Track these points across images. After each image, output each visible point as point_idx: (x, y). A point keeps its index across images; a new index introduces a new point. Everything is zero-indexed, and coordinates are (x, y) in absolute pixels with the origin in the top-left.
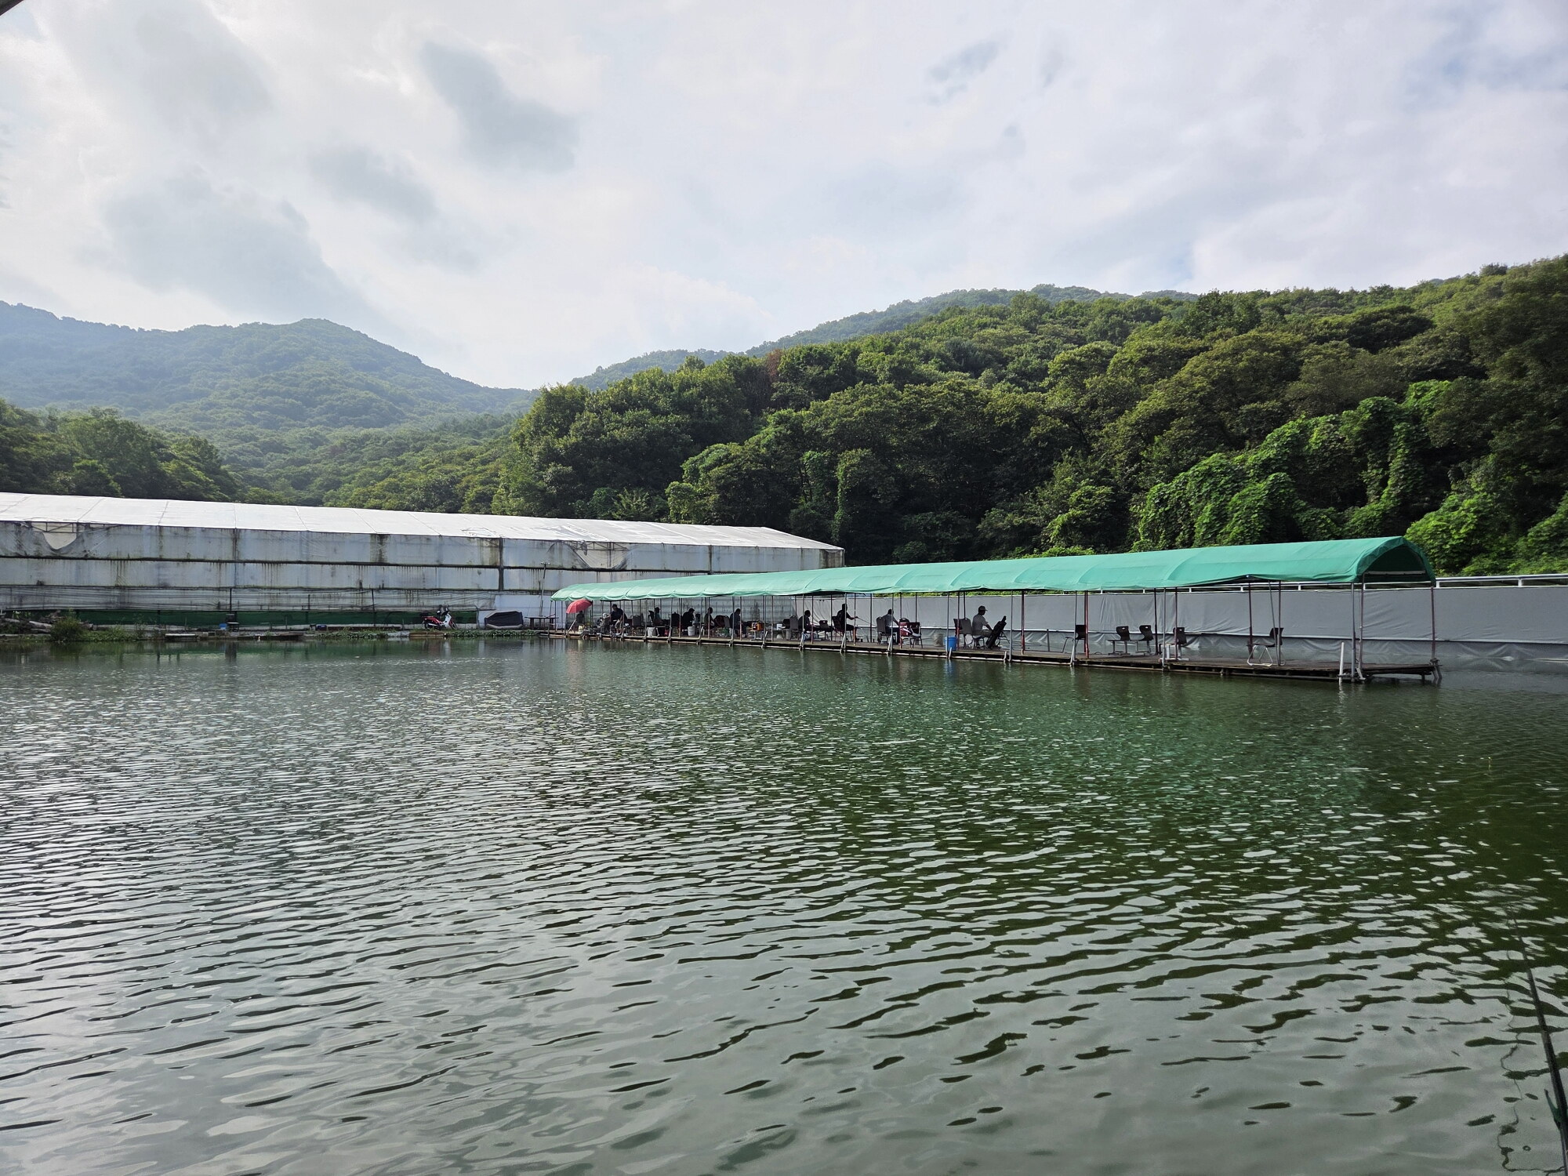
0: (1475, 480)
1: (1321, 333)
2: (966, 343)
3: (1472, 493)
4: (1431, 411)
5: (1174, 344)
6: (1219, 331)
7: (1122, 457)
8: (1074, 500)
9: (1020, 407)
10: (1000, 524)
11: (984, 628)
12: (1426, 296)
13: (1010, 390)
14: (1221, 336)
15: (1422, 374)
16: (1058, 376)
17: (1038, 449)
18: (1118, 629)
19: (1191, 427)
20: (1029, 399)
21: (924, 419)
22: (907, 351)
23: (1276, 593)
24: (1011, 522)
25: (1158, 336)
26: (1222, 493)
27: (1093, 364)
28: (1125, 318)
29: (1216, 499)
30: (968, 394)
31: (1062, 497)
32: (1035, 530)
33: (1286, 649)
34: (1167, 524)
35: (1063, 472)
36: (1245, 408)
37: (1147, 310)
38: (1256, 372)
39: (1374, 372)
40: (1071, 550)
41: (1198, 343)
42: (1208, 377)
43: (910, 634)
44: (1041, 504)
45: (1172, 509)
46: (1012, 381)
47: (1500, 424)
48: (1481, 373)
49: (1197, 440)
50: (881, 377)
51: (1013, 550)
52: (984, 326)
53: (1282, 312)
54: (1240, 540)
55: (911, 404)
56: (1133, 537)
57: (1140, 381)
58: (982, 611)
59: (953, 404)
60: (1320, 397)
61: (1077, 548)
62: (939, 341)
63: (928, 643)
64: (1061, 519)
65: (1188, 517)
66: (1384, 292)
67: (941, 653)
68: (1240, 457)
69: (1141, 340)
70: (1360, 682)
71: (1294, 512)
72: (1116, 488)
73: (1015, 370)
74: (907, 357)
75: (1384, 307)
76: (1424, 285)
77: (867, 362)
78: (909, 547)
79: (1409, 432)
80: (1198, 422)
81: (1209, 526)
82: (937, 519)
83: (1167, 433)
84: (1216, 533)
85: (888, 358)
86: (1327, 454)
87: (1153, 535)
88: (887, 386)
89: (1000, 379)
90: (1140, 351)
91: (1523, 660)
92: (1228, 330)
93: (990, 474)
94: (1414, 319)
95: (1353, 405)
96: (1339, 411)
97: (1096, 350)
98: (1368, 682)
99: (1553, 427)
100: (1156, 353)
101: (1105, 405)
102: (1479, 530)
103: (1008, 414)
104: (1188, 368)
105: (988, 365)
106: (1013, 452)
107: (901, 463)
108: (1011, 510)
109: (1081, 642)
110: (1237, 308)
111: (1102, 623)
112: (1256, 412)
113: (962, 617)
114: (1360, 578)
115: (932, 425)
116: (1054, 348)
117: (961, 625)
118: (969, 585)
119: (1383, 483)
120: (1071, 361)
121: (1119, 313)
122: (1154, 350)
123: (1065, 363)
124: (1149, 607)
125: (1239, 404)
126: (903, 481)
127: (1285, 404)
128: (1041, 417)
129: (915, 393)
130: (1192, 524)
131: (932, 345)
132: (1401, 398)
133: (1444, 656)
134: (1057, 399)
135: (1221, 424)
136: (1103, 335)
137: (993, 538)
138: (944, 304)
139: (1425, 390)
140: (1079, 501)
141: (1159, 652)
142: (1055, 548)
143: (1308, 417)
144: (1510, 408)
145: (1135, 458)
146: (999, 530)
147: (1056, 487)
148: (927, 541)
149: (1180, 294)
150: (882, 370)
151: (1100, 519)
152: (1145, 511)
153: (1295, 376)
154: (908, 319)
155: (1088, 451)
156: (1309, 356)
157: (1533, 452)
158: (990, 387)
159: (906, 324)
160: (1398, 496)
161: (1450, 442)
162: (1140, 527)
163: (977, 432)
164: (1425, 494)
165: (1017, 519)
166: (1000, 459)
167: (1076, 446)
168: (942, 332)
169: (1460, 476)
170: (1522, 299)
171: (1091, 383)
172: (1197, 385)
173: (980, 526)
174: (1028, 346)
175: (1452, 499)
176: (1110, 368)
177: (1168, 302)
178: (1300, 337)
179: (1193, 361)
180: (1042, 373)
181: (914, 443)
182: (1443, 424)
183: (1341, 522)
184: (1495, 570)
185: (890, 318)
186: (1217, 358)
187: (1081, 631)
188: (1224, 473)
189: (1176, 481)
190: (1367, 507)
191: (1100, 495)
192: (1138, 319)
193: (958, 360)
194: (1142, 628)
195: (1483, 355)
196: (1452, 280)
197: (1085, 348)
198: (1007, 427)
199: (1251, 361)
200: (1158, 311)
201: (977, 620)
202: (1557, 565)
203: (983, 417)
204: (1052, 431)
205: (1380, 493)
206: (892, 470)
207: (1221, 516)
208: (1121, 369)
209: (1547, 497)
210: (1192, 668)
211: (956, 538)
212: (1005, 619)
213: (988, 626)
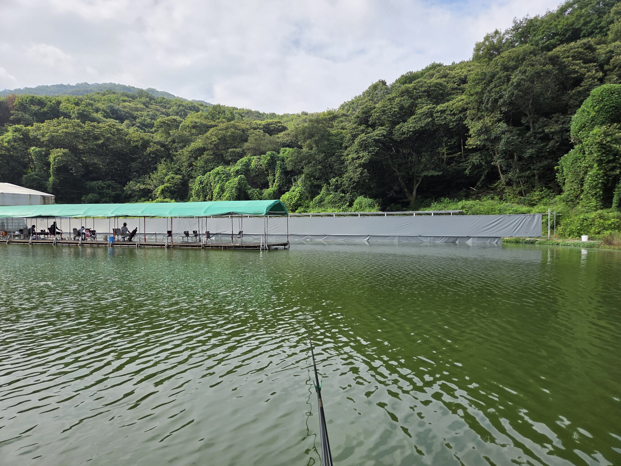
0: (299, 182)
1: (254, 126)
2: (116, 107)
3: (298, 186)
4: (287, 158)
5: (205, 122)
6: (220, 120)
7: (186, 164)
8: (166, 180)
9: (142, 139)
10: (134, 188)
11: (127, 232)
12: (285, 119)
13: (137, 131)
14: (221, 121)
15: (285, 145)
16: (158, 128)
17: (151, 157)
18: (185, 232)
19: (211, 155)
20: (146, 136)
21: (96, 138)
22: (87, 106)
23: (240, 219)
24: (139, 187)
25: (198, 118)
26: (223, 181)
27: (173, 125)
28: (185, 108)
29: (221, 183)
30: (118, 130)
31: (162, 178)
32: (150, 191)
33: (244, 239)
34: (203, 192)
35: (162, 168)
36: (230, 150)
37: (194, 107)
38: (234, 137)
39: (271, 142)
40: (165, 200)
41: (213, 123)
42: (217, 136)
43: (90, 236)
44: (152, 181)
45: (205, 186)
46: (138, 127)
47: (306, 164)
48: (301, 147)
49: (214, 160)
50: (73, 116)
51: (140, 199)
52: (125, 101)
53: (242, 117)
54: (229, 199)
55: (89, 131)
56: (190, 196)
57: (192, 134)
58: (125, 225)
59: (111, 134)
60: (255, 149)
61: (168, 200)
62: (103, 104)
63: (100, 239)
64: (161, 187)
65: (211, 189)
66: (273, 115)
67: (106, 244)
68: (228, 168)
69: (191, 118)
70: (267, 249)
71: (247, 189)
72: (184, 176)
73: (139, 122)
74: (87, 109)
75: (273, 120)
76: (285, 115)
77: (65, 108)
78: (90, 196)
79: (281, 164)
80: (214, 153)
81: (218, 193)
82: (104, 184)
83: (203, 156)
84: (221, 196)
85: (77, 108)
86: (257, 170)
87: (198, 196)
88: (76, 120)
89: (133, 125)
90: (192, 123)
91: (311, 240)
92: (224, 120)
93: (129, 166)
94: (282, 126)
95: (265, 153)
96: (260, 155)
97: (174, 119)
98: (269, 249)
99: (320, 167)
100: (198, 124)
101: (179, 143)
102: (300, 199)
103: (137, 141)
104: (210, 132)
105: (127, 118)
106: (140, 157)
107: (85, 157)
108: (139, 182)
109: (170, 238)
110: (227, 112)
111: (178, 230)
112: (234, 152)
113: (116, 228)
114: (267, 214)
115: (100, 142)
116: (157, 116)
117: (116, 231)
118: (120, 214)
119: (274, 181)
120: (164, 122)
121: (183, 106)
122: (197, 123)
123: (162, 123)
124: (197, 223)
125: (228, 148)
126: (86, 166)
127: (243, 150)
128: (151, 144)
129: (92, 126)
130: (212, 192)
131: (99, 105)
132: (279, 153)
133: (291, 240)
134: (158, 137)
135: (222, 155)
136: (177, 114)
137: (131, 194)
138: (105, 88)
139: (285, 151)
140: (169, 180)
141: (200, 241)
142: (159, 199)
143: (251, 156)
144: (309, 159)
145: (191, 165)
146: (134, 191)
147: (159, 174)
148: (99, 194)
149: (206, 103)
150: (73, 113)
151: (177, 188)
152: (195, 186)
153: (246, 140)
154: (87, 91)
155: (172, 160)
156: (251, 134)
157: (314, 174)
158: (128, 128)
159: (86, 94)
160: (278, 186)
161: (293, 169)
162: (193, 192)
163: (123, 147)
164: (285, 186)
165: (142, 186)
166: (134, 160)
167: (167, 158)
168: (104, 100)
169: (295, 180)
170: (312, 124)
171: (172, 133)
172: (213, 139)
173: (125, 188)
174: (145, 113)
175: (293, 188)
176: (180, 127)
177: (202, 105)
178: (248, 127)
179: (211, 130)
180: (152, 126)
181: (91, 149)
182: (290, 163)
183: (261, 194)
184: (304, 211)
185: (77, 89)
186: (220, 130)
187: (170, 233)
188: (223, 174)
189: (206, 175)
190: (269, 189)
191: (177, 178)
192: (191, 110)
193: (113, 114)
194: (194, 232)
195: (301, 141)
196: (293, 115)
197: (169, 118)
198: (136, 146)
199: (232, 133)
200: (198, 107)
201: (124, 229)
202: (320, 210)
203: (125, 141)
204: (157, 150)
205: (273, 185)
206: (80, 160)
207: (222, 190)
208: (185, 128)
209: (318, 189)
210: (212, 247)
211: (113, 193)
212: (136, 228)
213: (129, 232)
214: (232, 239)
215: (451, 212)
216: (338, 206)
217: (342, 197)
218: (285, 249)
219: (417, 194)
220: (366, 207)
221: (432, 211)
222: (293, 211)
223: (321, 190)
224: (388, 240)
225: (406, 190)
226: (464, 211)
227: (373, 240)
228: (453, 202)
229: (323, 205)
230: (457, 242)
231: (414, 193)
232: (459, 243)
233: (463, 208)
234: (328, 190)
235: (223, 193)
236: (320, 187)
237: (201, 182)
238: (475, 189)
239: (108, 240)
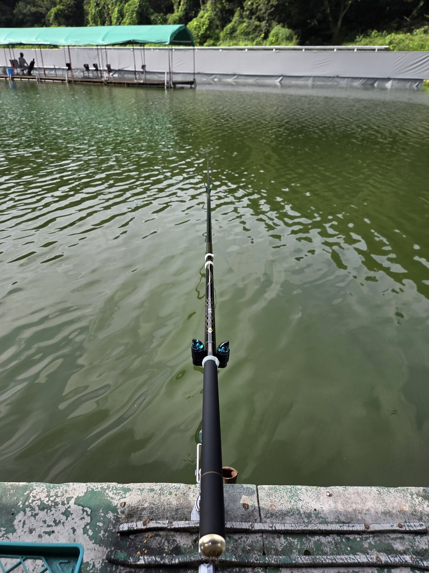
0: (208, 4)
3: (207, 11)
10: (25, 11)
11: (25, 65)
18: (85, 65)
29: (119, 5)
32: (42, 16)
33: (148, 77)
34: (101, 17)
45: (101, 9)
56: (87, 21)
58: (22, 55)
64: (54, 10)
65: (109, 13)
67: (6, 77)
70: (171, 88)
71: (149, 14)
81: (118, 19)
84: (121, 21)
87: (95, 20)
98: (174, 87)
108: (29, 3)
109: (70, 71)
111: (77, 63)
113: (13, 59)
114: (170, 43)
117: (14, 63)
118: (13, 41)
119: (179, 4)
130: (111, 17)
133: (198, 79)
137: (22, 18)
141: (102, 77)
146: (25, 15)
151: (71, 12)
152: (91, 9)
160: (184, 10)
162: (90, 18)
164: (193, 10)
165: (32, 9)
169: (204, 3)
173: (14, 11)
175: (201, 13)
183: (166, 19)
184: (214, 45)
187: (69, 66)
190: (174, 15)
194: (94, 66)
201: (21, 60)
205: (178, 8)
210: (115, 83)
212: (34, 60)
214: (135, 75)
215: (377, 47)
216: (252, 38)
219: (342, 25)
220: (282, 40)
222: (201, 44)
224: (302, 81)
226: (391, 47)
227: (286, 81)
228: (381, 36)
229: (234, 37)
230: (376, 85)
231: (339, 23)
233: (390, 43)
234: (241, 16)
235: (123, 19)
236: (231, 13)
237: (97, 4)
238: (408, 19)
239: (8, 73)
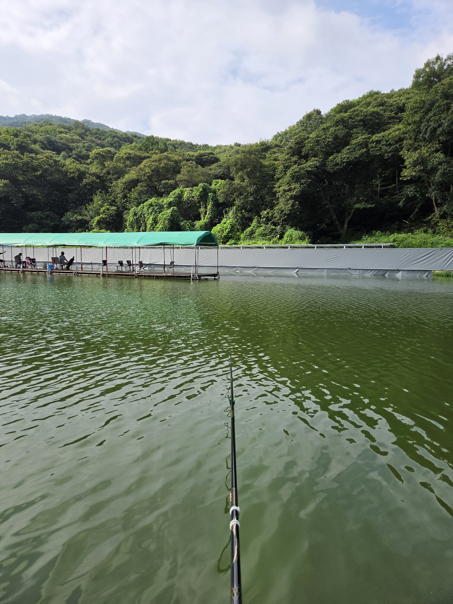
0: (231, 213)
1: (187, 158)
2: (53, 138)
3: (229, 218)
4: (219, 190)
5: (138, 154)
6: (154, 151)
7: (120, 196)
8: (102, 211)
9: (78, 170)
10: (72, 219)
12: (218, 150)
13: (74, 162)
14: (154, 153)
15: (217, 177)
16: (93, 159)
17: (87, 189)
18: (119, 262)
19: (145, 187)
20: (82, 167)
21: (35, 169)
22: (25, 138)
23: (172, 250)
24: (76, 218)
25: (132, 149)
26: (156, 213)
27: (108, 156)
28: (120, 140)
29: (154, 215)
30: (55, 161)
31: (97, 209)
32: (87, 222)
33: (176, 269)
34: (137, 223)
35: (97, 199)
36: (163, 182)
37: (128, 138)
38: (167, 169)
39: (203, 174)
40: (101, 231)
41: (146, 154)
42: (150, 168)
43: (31, 264)
44: (89, 212)
45: (139, 217)
46: (74, 158)
47: (237, 197)
48: (232, 179)
49: (147, 191)
50: (12, 147)
51: (78, 230)
52: (61, 132)
53: (175, 148)
54: (162, 230)
55: (28, 162)
56: (125, 227)
57: (126, 166)
58: (63, 253)
59: (48, 165)
60: (187, 181)
61: (104, 230)
62: (41, 135)
63: (40, 267)
64: (97, 218)
65: (144, 221)
66: (206, 147)
67: (45, 272)
68: (162, 200)
69: (125, 150)
70: (197, 279)
71: (179, 221)
72: (118, 208)
73: (76, 154)
74: (25, 140)
75: (206, 152)
76: (218, 146)
77: (5, 139)
78: (30, 226)
79: (213, 196)
80: (147, 185)
81: (152, 225)
82: (43, 215)
83: (136, 188)
84: (154, 228)
85: (16, 139)
86: (189, 202)
87: (132, 227)
88: (15, 152)
89: (69, 157)
90: (126, 154)
91: (241, 272)
92: (157, 151)
93: (66, 197)
94: (215, 157)
95: (197, 185)
96: (192, 187)
97: (109, 151)
98: (200, 279)
99: (251, 199)
100: (132, 156)
101: (113, 174)
102: (231, 231)
103: (73, 172)
104: (143, 163)
105: (64, 150)
106: (76, 189)
107: (25, 188)
108: (76, 213)
109: (105, 267)
110: (160, 144)
111: (113, 259)
112: (167, 184)
113: (55, 256)
114: (197, 245)
115: (39, 173)
116: (92, 147)
117: (55, 260)
118: (58, 243)
119: (206, 213)
120: (99, 154)
121: (117, 137)
122: (131, 154)
123: (97, 154)
124: (131, 254)
125: (161, 180)
126: (26, 196)
127: (176, 182)
128: (87, 175)
129: (30, 157)
130: (146, 224)
131: (37, 136)
132: (211, 185)
133: (221, 271)
134: (94, 169)
135: (155, 187)
136: (112, 145)
137: (69, 225)
138: (42, 119)
139: (217, 183)
140: (104, 212)
141: (133, 270)
142: (95, 230)
143: (183, 188)
144: (240, 191)
145: (125, 197)
146: (71, 221)
147: (95, 205)
148: (39, 224)
149: (140, 134)
150: (13, 144)
151: (112, 220)
152: (129, 217)
153: (179, 172)
154: (25, 123)
155: (107, 192)
156: (183, 165)
157: (246, 206)
158: (65, 160)
159: (24, 125)
160: (210, 218)
161: (224, 201)
162: (127, 224)
163: (60, 178)
164: (217, 218)
165: (79, 217)
166: (70, 191)
167: (102, 189)
168: (42, 132)
169: (226, 213)
170: (244, 156)
171: (107, 164)
172: (147, 171)
173: (62, 219)
174: (81, 145)
175: (224, 220)
176: (115, 159)
177: (136, 136)
178: (180, 158)
179: (145, 161)
180: (88, 157)
181: (30, 180)
182: (222, 195)
183: (193, 226)
184: (235, 244)
185: (16, 121)
186: (153, 161)
187: (105, 262)
188: (156, 205)
189: (140, 207)
190: (201, 221)
191: (112, 210)
192: (125, 141)
193: (50, 145)
194: (128, 261)
195: (233, 173)
196: (226, 146)
197: (104, 149)
198: (73, 178)
199: (165, 164)
200: (132, 139)
201: (62, 258)
202: (251, 242)
203: (62, 172)
204: (92, 182)
205: (204, 217)
206: (20, 191)
207: (155, 221)
208: (119, 160)
209: (249, 221)
210: (145, 276)
211: (52, 224)
212: (74, 257)
213: (67, 260)
214: (164, 269)
215: (383, 245)
216: (269, 238)
217: (272, 230)
218: (215, 279)
219: (348, 227)
220: (296, 239)
221: (363, 244)
222: (224, 243)
223: (252, 222)
224: (317, 272)
225: (337, 223)
226: (395, 244)
227: (302, 272)
228: (385, 235)
229: (253, 237)
230: (386, 275)
231: (346, 226)
232: (388, 275)
233: (394, 241)
234: (259, 222)
235: (156, 225)
236: (251, 220)
237: (135, 214)
238: (407, 222)
239: (48, 268)
